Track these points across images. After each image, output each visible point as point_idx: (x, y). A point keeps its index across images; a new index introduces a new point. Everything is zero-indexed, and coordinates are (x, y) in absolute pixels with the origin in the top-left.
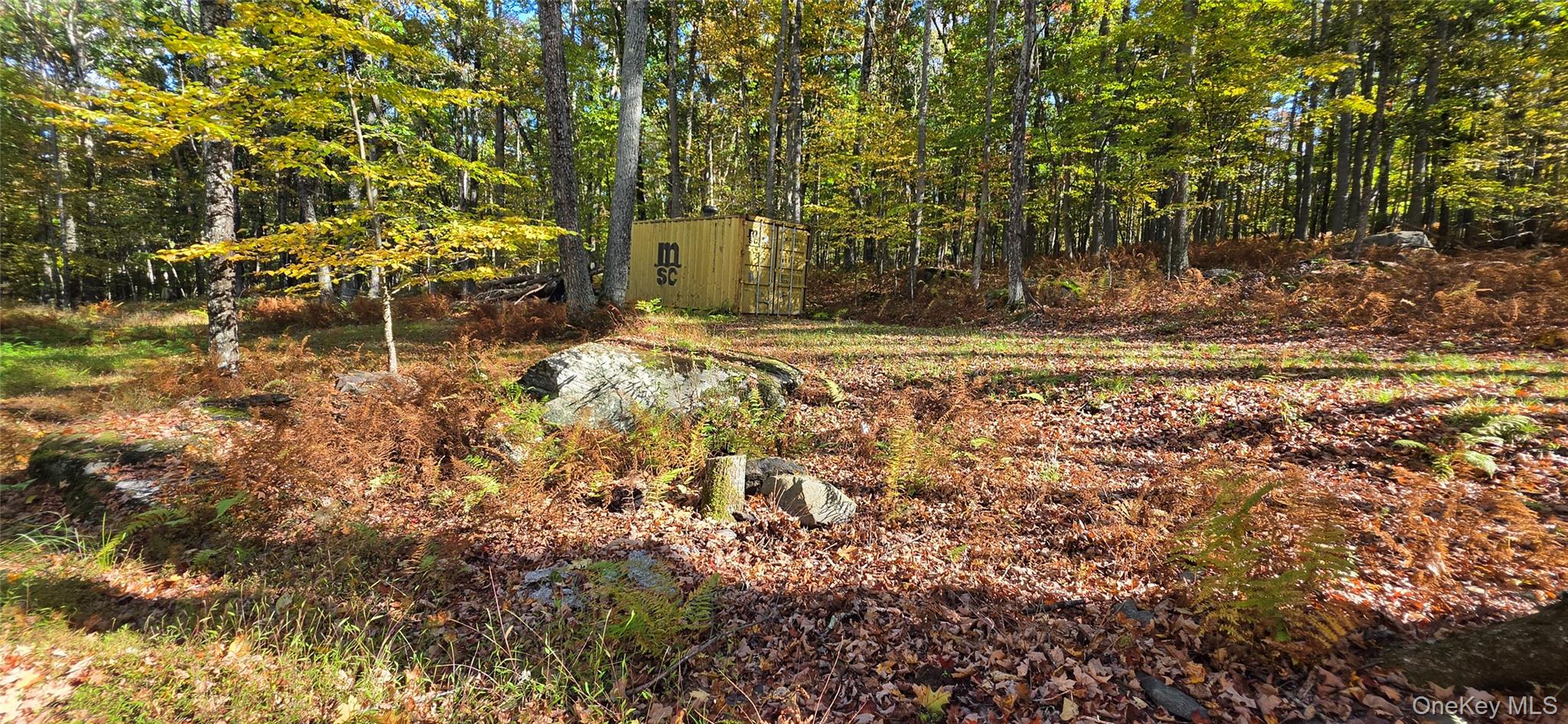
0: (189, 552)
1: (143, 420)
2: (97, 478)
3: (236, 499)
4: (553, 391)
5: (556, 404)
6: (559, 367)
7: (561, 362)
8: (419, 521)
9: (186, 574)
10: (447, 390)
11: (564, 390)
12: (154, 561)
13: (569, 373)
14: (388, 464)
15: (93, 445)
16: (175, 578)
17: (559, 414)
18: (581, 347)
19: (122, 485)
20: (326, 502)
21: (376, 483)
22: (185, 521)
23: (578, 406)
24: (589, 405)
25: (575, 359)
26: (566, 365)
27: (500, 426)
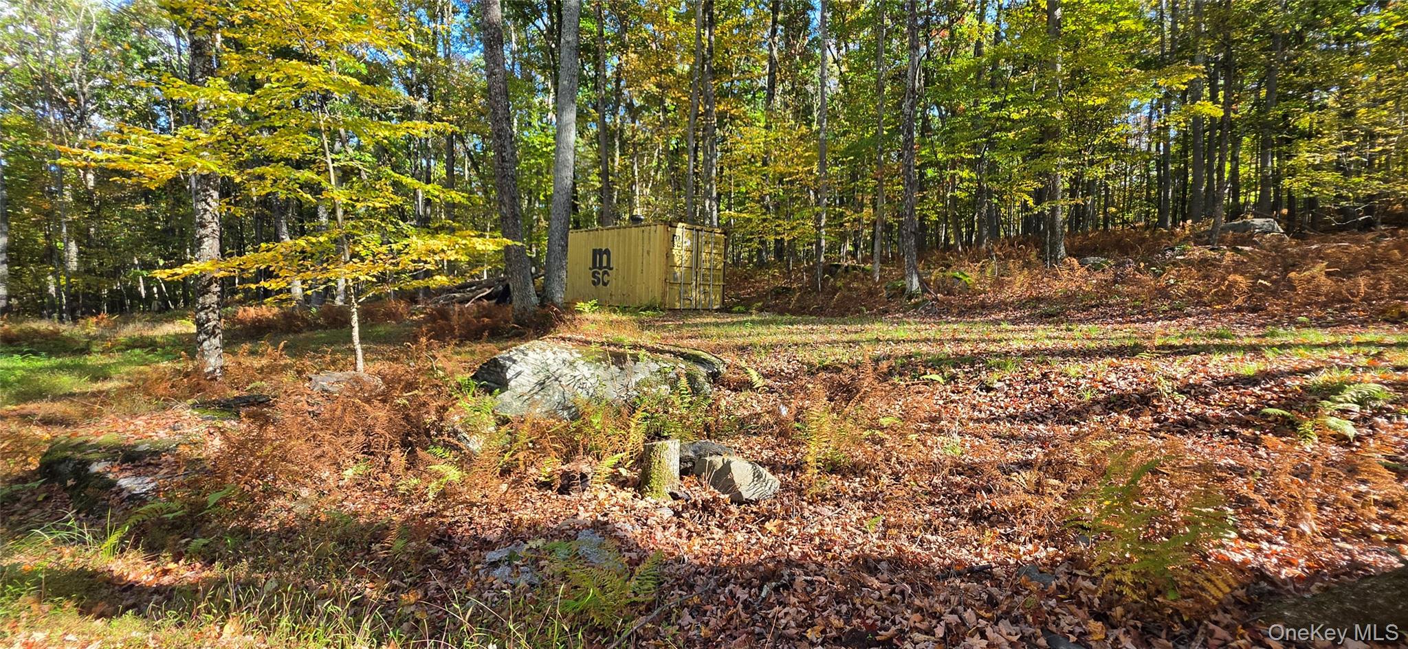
0: (183, 541)
1: (140, 422)
2: (100, 476)
3: (225, 491)
4: (503, 385)
5: (506, 396)
6: (508, 363)
7: (510, 359)
8: (388, 508)
9: (182, 562)
10: (410, 386)
11: (512, 383)
12: (154, 552)
13: (517, 368)
14: (359, 456)
15: (97, 447)
16: (172, 566)
17: (509, 405)
18: (527, 345)
19: (124, 482)
20: (305, 493)
21: (349, 473)
22: (179, 513)
23: (526, 397)
24: (535, 397)
25: (522, 356)
26: (514, 362)
27: (456, 418)
